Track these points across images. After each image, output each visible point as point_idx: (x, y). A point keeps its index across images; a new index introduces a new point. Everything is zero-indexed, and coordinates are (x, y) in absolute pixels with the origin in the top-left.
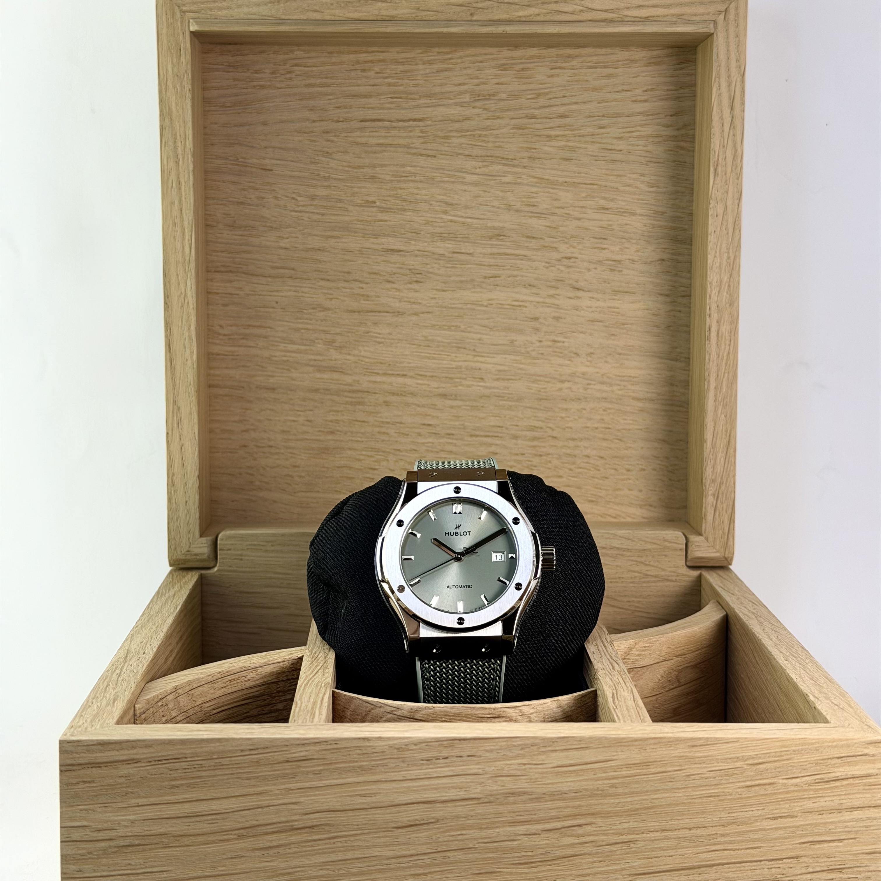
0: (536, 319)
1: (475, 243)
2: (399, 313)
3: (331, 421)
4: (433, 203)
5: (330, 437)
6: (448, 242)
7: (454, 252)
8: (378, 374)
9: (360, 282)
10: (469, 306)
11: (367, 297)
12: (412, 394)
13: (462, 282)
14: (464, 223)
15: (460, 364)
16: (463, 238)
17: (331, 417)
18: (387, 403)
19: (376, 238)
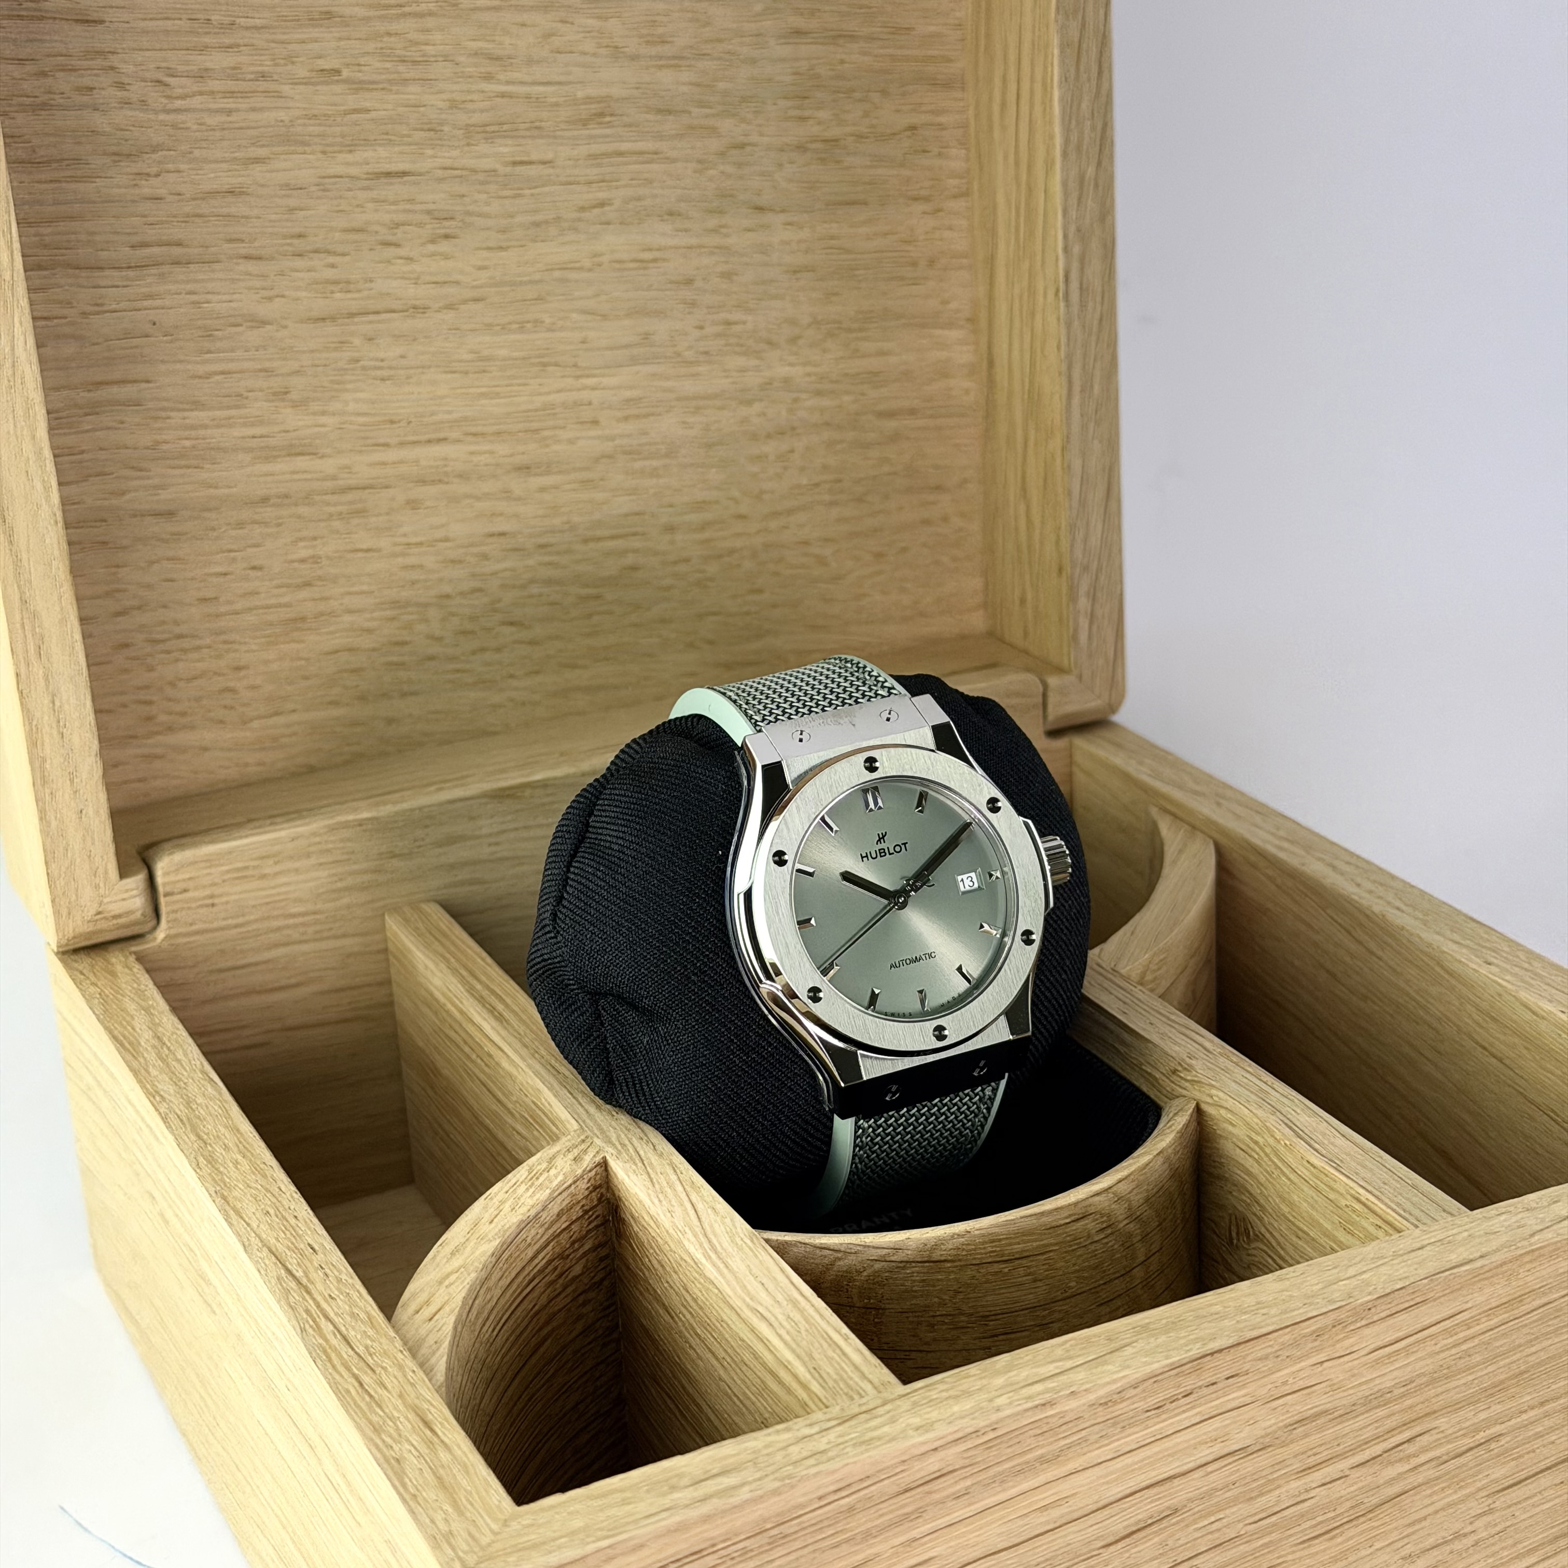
0: (689, 282)
1: (555, 137)
2: (419, 309)
3: (303, 561)
4: (462, 59)
5: (304, 594)
6: (499, 141)
7: (515, 163)
8: (387, 445)
9: (328, 252)
10: (557, 274)
11: (346, 285)
12: (463, 476)
13: (537, 224)
14: (528, 97)
15: (551, 398)
16: (527, 129)
17: (303, 552)
18: (413, 504)
19: (351, 151)
